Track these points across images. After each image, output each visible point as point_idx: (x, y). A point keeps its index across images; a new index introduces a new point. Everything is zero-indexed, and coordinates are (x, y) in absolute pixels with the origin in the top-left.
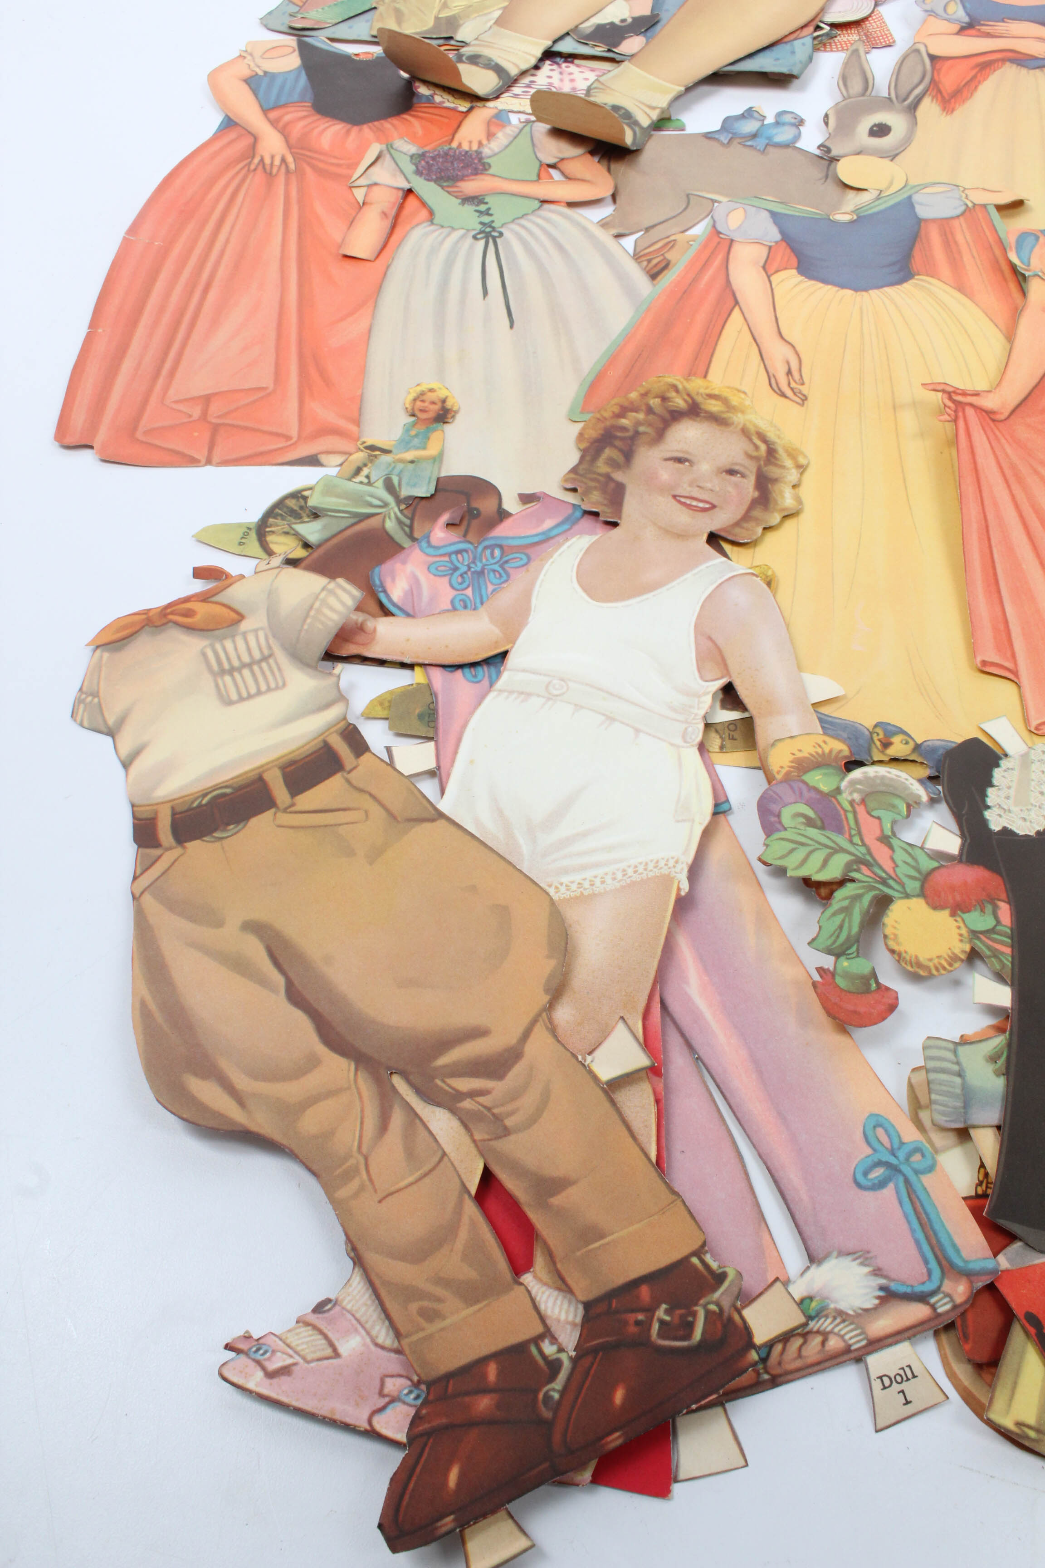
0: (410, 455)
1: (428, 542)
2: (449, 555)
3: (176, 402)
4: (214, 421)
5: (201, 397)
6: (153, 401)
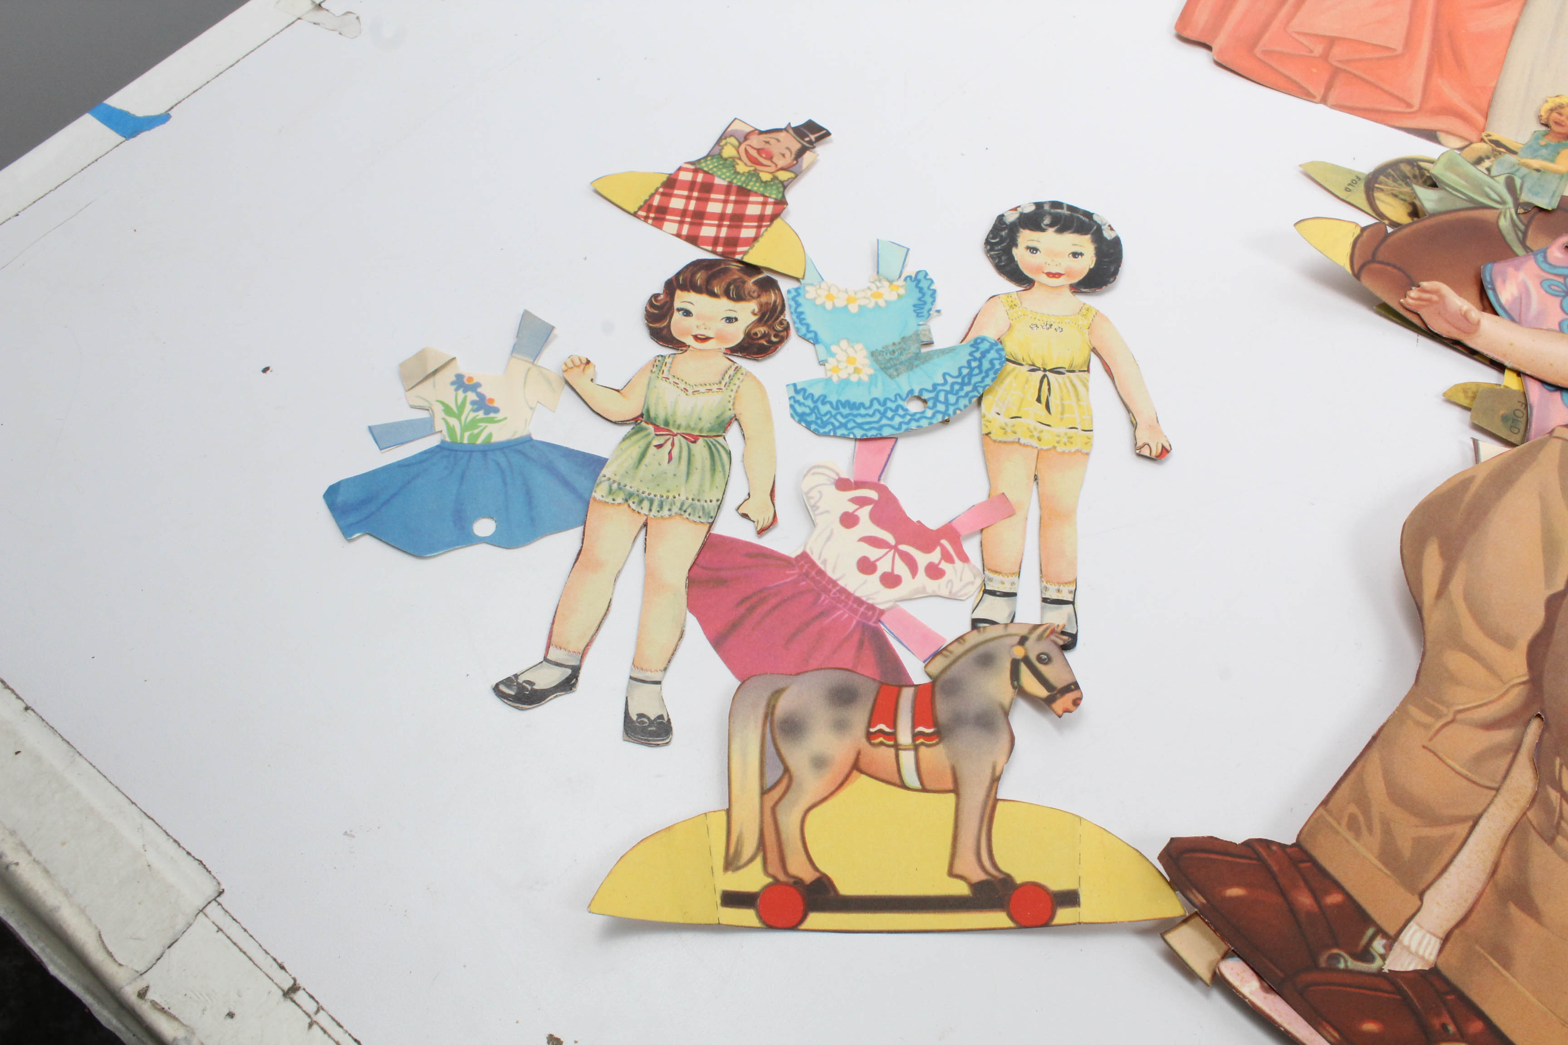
0: (1536, 163)
1: (1545, 257)
2: (1564, 277)
3: (1299, 33)
4: (1335, 64)
5: (1324, 37)
6: (1276, 24)
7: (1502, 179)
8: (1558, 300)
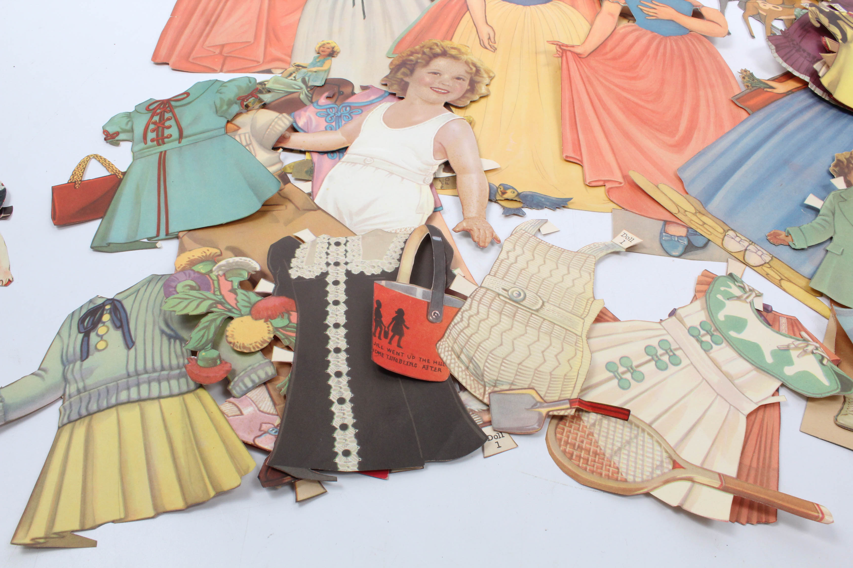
0: (315, 69)
1: (317, 104)
2: (326, 109)
3: (208, 47)
4: (225, 55)
5: (220, 45)
6: (198, 46)
7: (300, 80)
8: (324, 118)
